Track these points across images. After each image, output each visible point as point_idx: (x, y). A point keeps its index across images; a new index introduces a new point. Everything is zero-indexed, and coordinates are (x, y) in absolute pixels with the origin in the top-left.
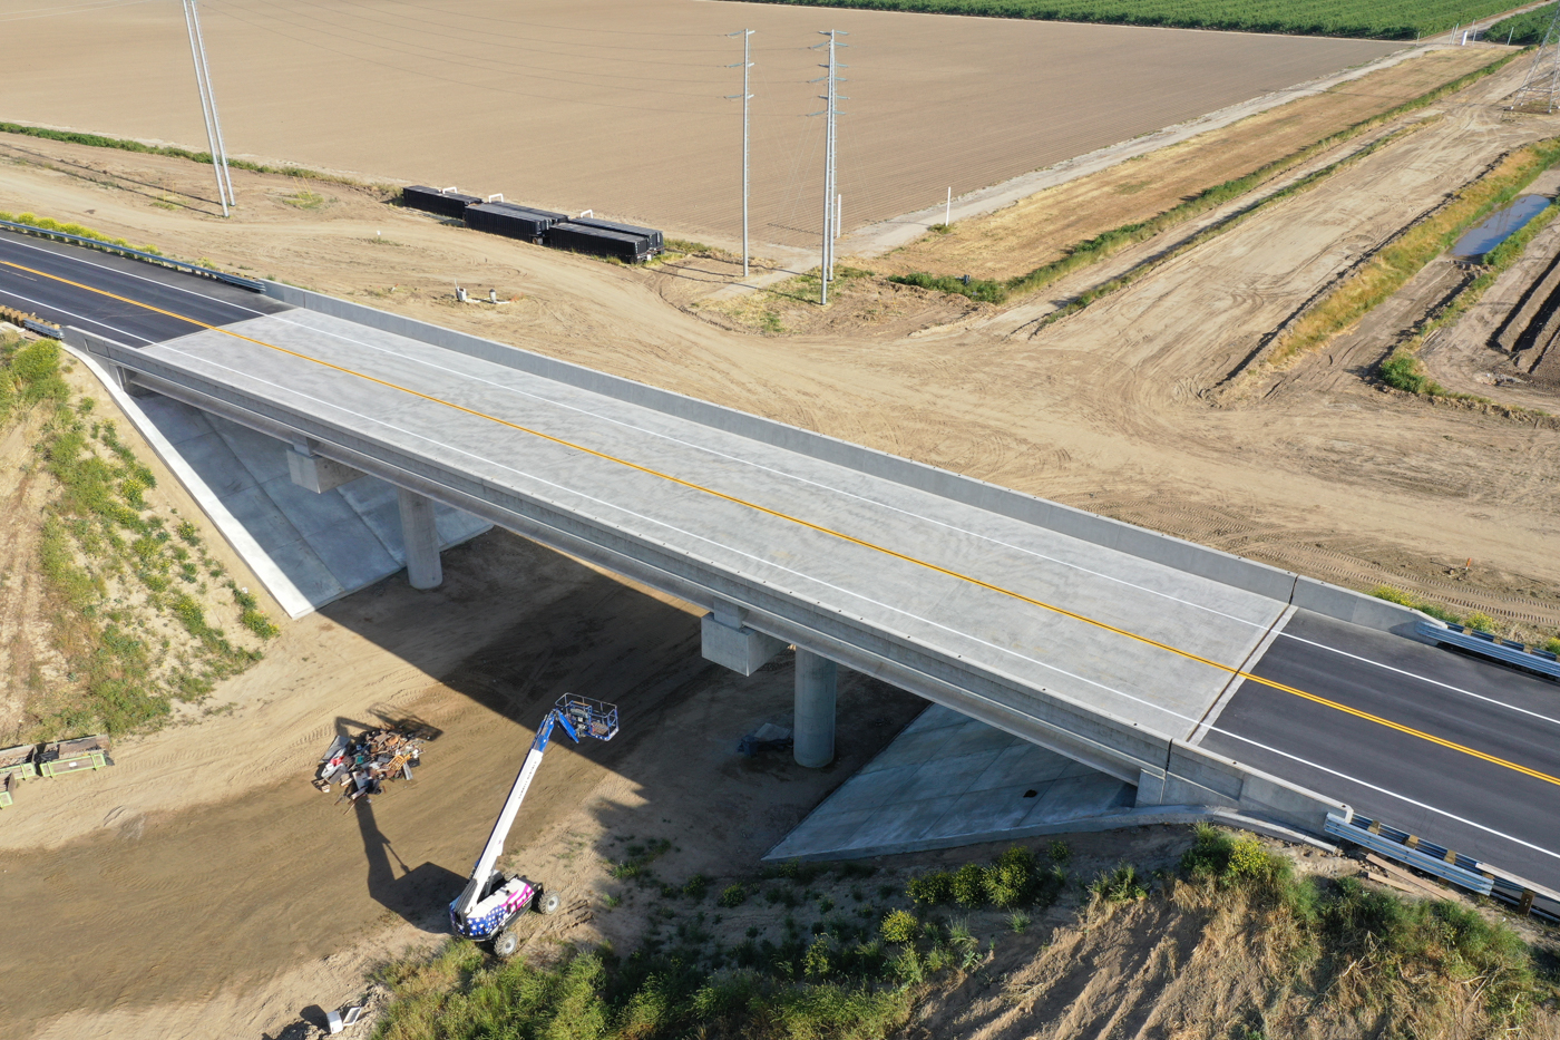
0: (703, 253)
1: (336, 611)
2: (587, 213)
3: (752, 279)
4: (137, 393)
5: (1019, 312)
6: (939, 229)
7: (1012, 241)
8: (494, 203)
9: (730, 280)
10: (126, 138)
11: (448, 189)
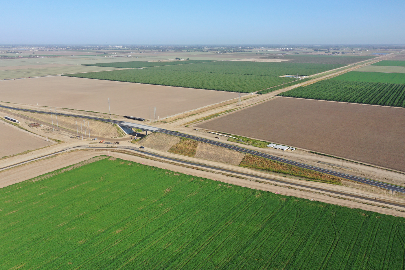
1: (128, 134)
2: (139, 118)
3: (151, 122)
4: (119, 126)
5: (167, 124)
6: (167, 118)
7: (171, 119)
9: (149, 122)
10: (96, 112)
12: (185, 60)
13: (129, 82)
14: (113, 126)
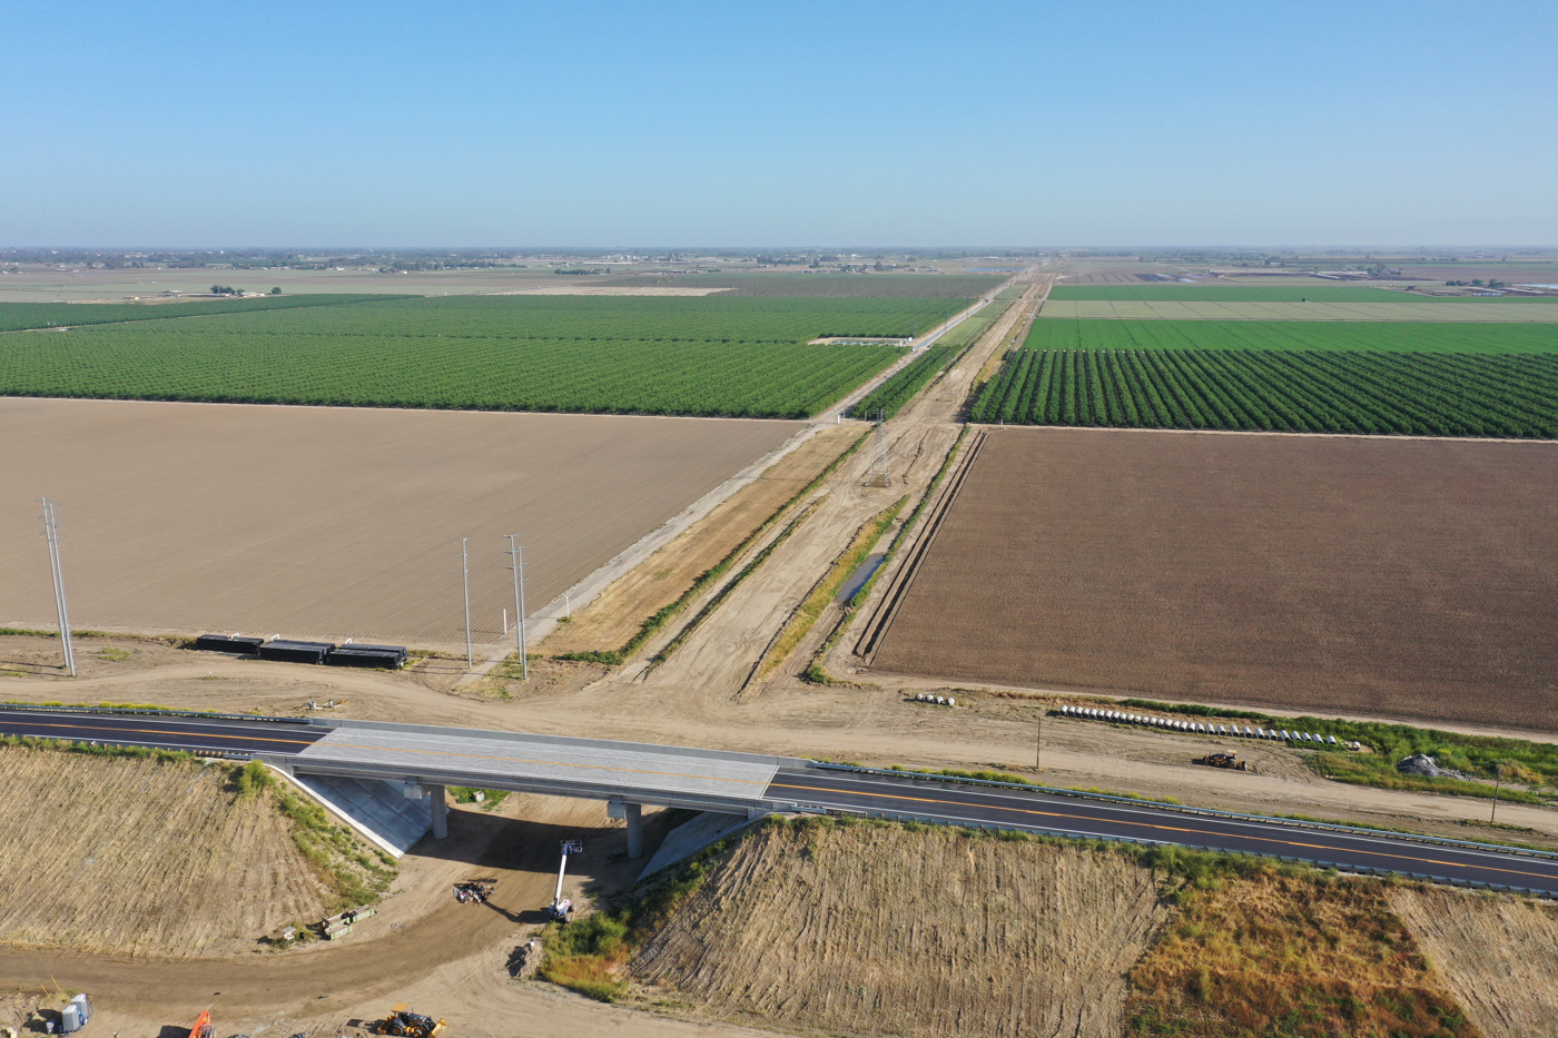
0: (433, 656)
1: (413, 850)
2: (349, 641)
3: (475, 669)
4: (298, 776)
5: (633, 667)
6: (565, 620)
7: (609, 623)
8: (276, 641)
9: (462, 671)
11: (235, 635)
12: (262, 295)
13: (35, 395)
14: (227, 789)
